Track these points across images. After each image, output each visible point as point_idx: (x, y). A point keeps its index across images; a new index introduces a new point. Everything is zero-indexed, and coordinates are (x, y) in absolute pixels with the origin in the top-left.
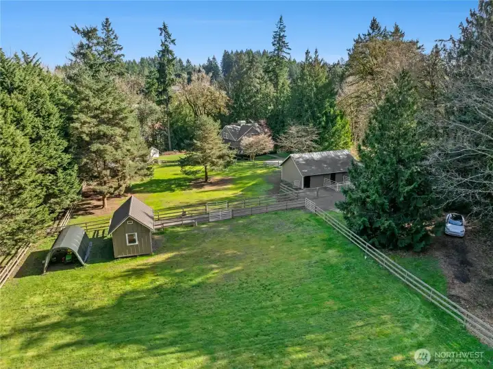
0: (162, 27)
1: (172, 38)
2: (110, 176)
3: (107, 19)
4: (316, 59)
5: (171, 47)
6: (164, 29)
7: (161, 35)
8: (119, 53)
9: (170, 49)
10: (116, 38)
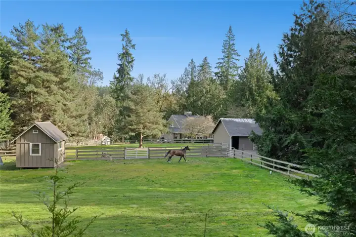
0: (125, 34)
1: (133, 43)
2: (41, 119)
3: (80, 28)
4: (258, 53)
5: (131, 51)
6: (126, 35)
7: (123, 40)
8: (87, 56)
9: (130, 52)
10: (85, 43)
